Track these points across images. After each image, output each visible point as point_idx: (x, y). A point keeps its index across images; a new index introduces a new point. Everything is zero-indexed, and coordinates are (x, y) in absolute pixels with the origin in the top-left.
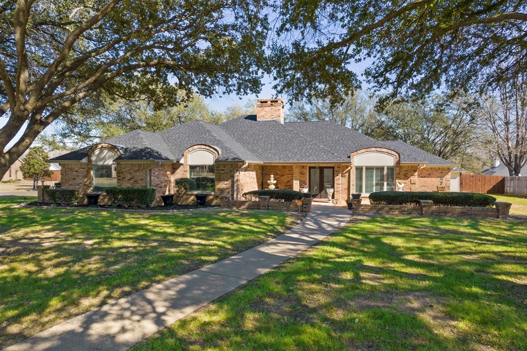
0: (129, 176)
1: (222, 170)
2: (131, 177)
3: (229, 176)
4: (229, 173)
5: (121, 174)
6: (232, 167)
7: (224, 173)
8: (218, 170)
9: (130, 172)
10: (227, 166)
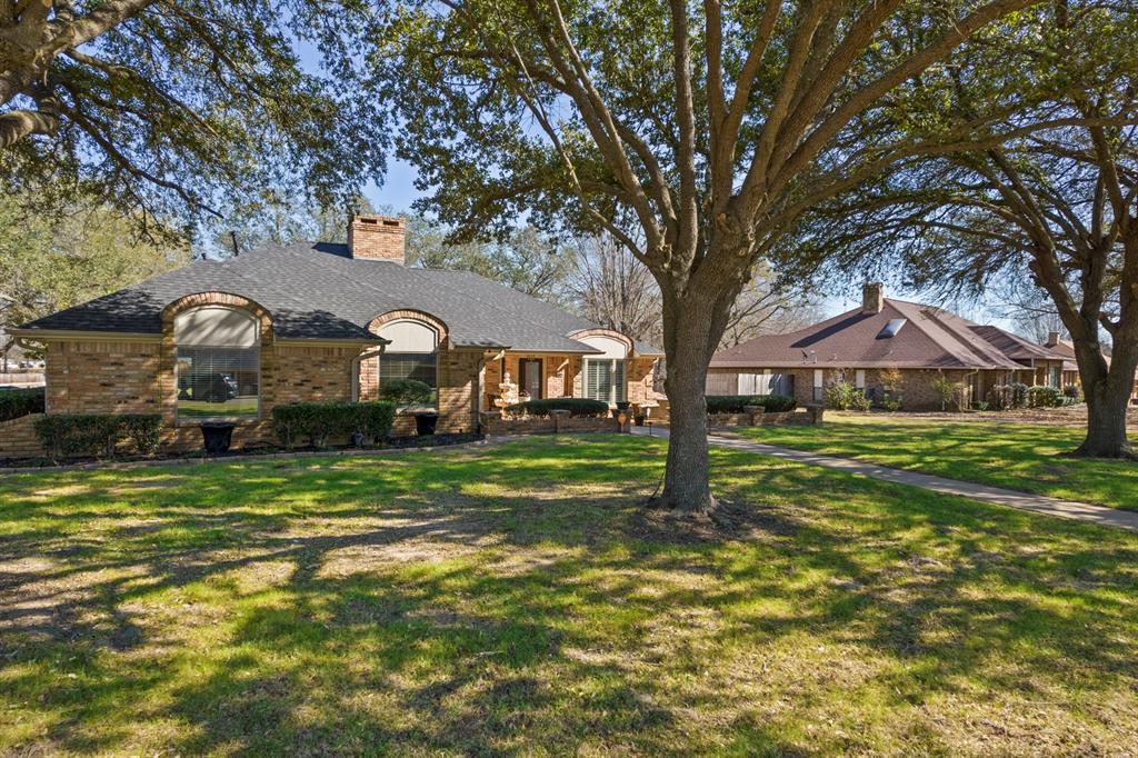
0: (299, 377)
1: (454, 364)
2: (304, 377)
3: (467, 376)
4: (469, 370)
5: (273, 373)
6: (472, 357)
7: (456, 370)
8: (446, 363)
9: (301, 366)
10: (464, 357)
